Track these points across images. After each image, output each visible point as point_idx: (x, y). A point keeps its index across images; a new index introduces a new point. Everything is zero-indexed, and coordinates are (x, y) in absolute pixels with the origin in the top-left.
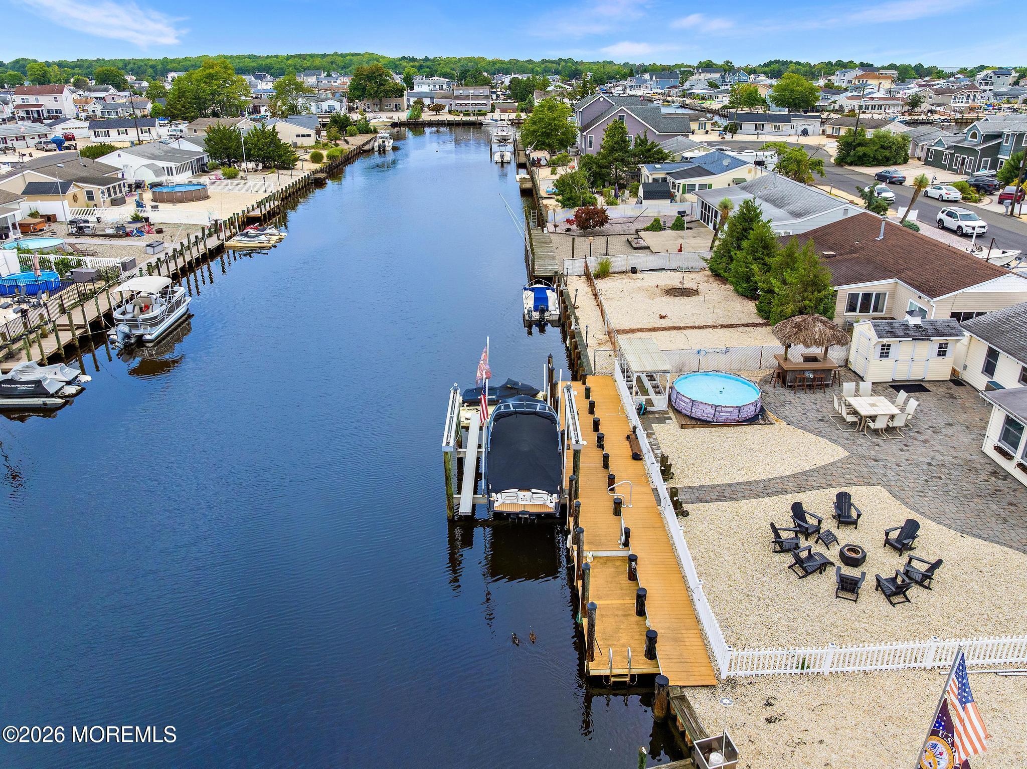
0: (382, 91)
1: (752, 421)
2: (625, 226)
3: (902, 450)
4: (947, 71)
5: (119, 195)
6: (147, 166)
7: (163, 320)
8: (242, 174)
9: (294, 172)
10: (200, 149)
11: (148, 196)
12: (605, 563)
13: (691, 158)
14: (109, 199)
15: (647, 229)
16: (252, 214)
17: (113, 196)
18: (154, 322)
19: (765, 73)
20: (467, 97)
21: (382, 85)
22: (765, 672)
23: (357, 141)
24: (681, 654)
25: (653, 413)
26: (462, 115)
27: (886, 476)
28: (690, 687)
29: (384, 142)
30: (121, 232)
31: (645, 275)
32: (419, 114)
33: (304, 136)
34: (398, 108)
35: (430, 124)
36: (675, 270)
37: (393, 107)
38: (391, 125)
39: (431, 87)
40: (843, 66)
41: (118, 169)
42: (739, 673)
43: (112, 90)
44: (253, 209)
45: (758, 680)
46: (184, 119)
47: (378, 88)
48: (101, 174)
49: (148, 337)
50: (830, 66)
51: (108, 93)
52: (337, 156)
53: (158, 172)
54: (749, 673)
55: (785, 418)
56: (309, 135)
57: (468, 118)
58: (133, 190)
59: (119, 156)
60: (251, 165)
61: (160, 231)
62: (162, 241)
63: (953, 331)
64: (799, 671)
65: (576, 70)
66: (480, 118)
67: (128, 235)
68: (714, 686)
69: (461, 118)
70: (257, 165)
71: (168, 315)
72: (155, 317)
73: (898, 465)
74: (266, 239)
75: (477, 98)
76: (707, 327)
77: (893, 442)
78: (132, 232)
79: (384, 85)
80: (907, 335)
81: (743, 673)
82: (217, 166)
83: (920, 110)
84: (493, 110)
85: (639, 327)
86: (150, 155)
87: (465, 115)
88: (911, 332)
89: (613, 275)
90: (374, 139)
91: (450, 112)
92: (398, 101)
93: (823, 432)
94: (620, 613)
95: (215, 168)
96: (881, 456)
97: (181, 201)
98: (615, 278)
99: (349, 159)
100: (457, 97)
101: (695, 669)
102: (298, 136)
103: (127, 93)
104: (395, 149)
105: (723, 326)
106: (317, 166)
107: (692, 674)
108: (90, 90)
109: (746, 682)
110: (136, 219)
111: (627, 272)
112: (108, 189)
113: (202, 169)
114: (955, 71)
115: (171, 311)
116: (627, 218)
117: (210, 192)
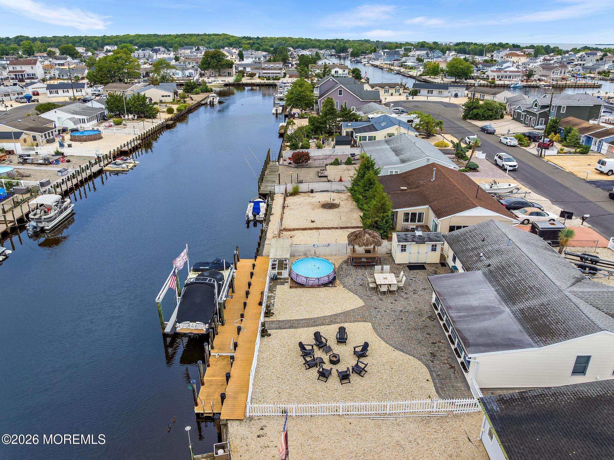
0: (220, 65)
1: (325, 285)
2: (321, 162)
3: (392, 303)
4: (565, 49)
5: (52, 137)
6: (70, 119)
7: (56, 218)
8: (124, 122)
9: (154, 120)
10: (103, 107)
11: (67, 137)
12: (224, 359)
13: (372, 118)
14: (45, 140)
15: (331, 164)
16: (124, 149)
17: (48, 138)
18: (50, 220)
19: (455, 50)
20: (269, 69)
21: (220, 61)
22: (266, 414)
23: (198, 98)
24: (234, 405)
25: (281, 279)
26: (265, 79)
27: (375, 317)
28: (232, 420)
29: (213, 99)
30: (47, 162)
31: (318, 193)
32: (240, 78)
33: (166, 96)
34: (229, 74)
35: (247, 85)
36: (333, 192)
37: (226, 74)
38: (224, 86)
39: (254, 59)
40: (502, 46)
41: (53, 121)
42: (254, 414)
43: (69, 59)
44: (125, 146)
45: (263, 418)
46: (101, 83)
47: (217, 63)
48: (42, 125)
49: (47, 228)
50: (494, 46)
51: (66, 61)
52: (182, 110)
53: (76, 122)
54: (259, 414)
55: (343, 284)
56: (169, 96)
57: (269, 81)
58: (61, 133)
59: (55, 112)
60: (131, 116)
61: (68, 161)
62: (67, 168)
63: (438, 239)
64: (281, 414)
65: (344, 47)
66: (276, 81)
67: (50, 163)
68: (243, 420)
69: (266, 81)
70: (134, 116)
71: (59, 215)
72: (51, 217)
73: (385, 311)
74: (125, 166)
75: (275, 69)
76: (333, 228)
77: (390, 298)
78: (53, 162)
79: (221, 61)
80: (413, 241)
81: (256, 414)
82: (113, 116)
83: (533, 79)
84: (285, 76)
85: (298, 227)
86: (73, 112)
87: (267, 80)
88: (416, 239)
89: (301, 194)
90: (208, 97)
91: (259, 77)
92: (229, 70)
93: (359, 292)
94: (220, 384)
95: (111, 117)
96: (380, 306)
97: (85, 141)
98: (301, 196)
99: (191, 110)
100: (263, 69)
101: (237, 412)
102: (163, 96)
103: (76, 61)
104: (220, 102)
105: (342, 228)
106: (170, 116)
107: (234, 414)
108: (56, 58)
109: (256, 418)
110: (57, 153)
111: (309, 192)
112: (45, 134)
113: (104, 118)
114: (569, 50)
115: (61, 212)
116: (325, 156)
117: (102, 135)
